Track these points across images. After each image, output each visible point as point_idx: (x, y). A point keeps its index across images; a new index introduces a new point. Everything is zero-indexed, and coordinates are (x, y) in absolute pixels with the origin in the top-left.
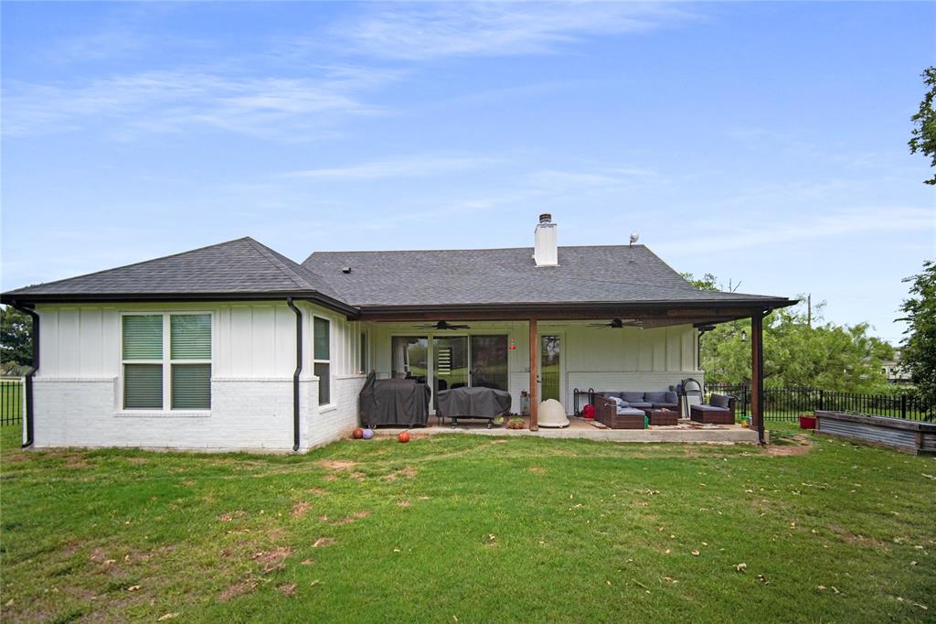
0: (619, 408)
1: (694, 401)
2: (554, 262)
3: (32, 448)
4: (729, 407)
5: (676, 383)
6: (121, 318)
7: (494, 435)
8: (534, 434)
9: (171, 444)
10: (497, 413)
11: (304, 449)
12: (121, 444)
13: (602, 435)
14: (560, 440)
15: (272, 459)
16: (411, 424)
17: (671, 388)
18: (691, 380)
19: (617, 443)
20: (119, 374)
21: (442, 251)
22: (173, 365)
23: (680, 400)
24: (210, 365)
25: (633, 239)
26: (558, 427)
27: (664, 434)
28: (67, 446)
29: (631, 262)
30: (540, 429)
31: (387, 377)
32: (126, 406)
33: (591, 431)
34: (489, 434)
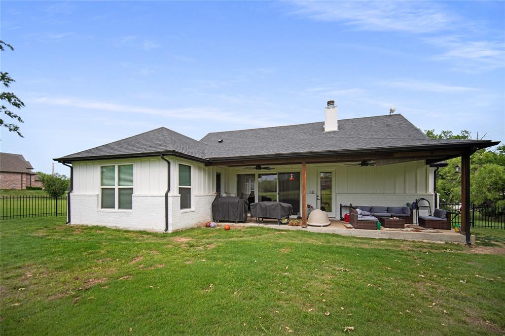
0: (359, 216)
1: (424, 214)
2: (336, 129)
3: (70, 224)
4: (446, 217)
5: (411, 201)
6: (100, 167)
7: (281, 229)
8: (304, 229)
9: (117, 225)
10: (282, 216)
11: (170, 231)
12: (100, 224)
13: (347, 232)
14: (319, 234)
15: (155, 235)
16: (237, 221)
17: (408, 204)
18: (423, 199)
19: (356, 238)
20: (99, 192)
21: (272, 128)
22: (119, 188)
23: (412, 213)
24: (132, 188)
25: (392, 111)
26: (320, 226)
27: (390, 234)
28: (81, 224)
29: (387, 125)
30: (308, 227)
31: (234, 196)
32: (102, 207)
33: (342, 229)
34: (278, 228)
